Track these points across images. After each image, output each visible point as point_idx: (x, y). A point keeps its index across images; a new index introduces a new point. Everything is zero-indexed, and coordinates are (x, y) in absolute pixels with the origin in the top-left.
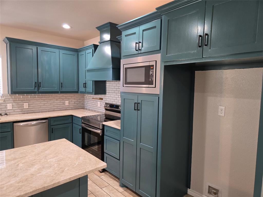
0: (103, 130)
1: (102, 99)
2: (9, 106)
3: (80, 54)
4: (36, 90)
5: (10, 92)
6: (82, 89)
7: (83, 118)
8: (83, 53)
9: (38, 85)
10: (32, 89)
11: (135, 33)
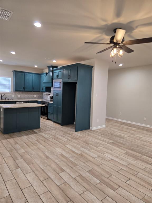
0: (48, 104)
1: (49, 94)
2: (13, 96)
3: (41, 75)
4: (24, 90)
5: (14, 91)
6: (41, 90)
7: (41, 101)
8: (42, 75)
9: (24, 88)
10: (22, 90)
11: (56, 72)
